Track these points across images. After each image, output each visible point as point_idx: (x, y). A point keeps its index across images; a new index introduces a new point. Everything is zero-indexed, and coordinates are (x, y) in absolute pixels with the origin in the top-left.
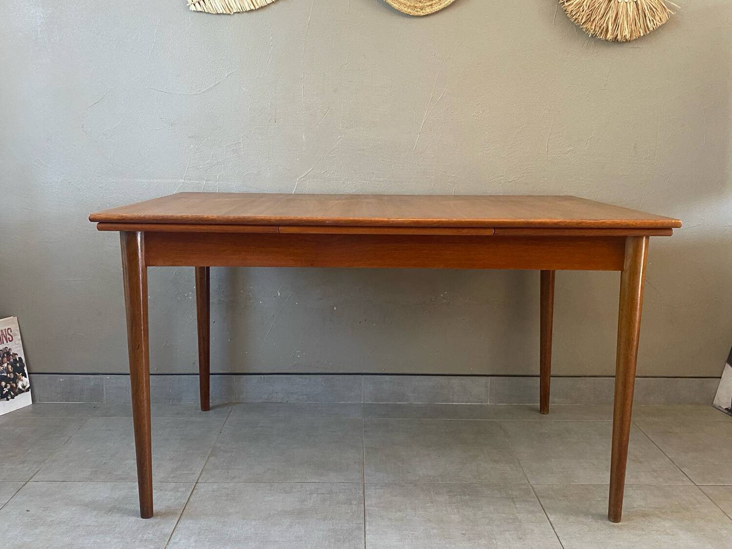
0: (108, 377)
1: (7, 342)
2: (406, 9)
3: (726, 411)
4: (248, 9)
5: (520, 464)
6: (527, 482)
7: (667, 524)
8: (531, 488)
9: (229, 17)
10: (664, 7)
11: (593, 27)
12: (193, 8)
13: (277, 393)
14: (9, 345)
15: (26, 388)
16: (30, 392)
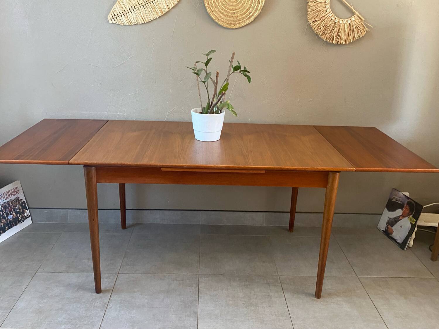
0: (70, 210)
1: (17, 194)
2: (226, 25)
3: (383, 232)
4: (141, 23)
5: (275, 263)
6: (277, 274)
7: (339, 299)
8: (278, 277)
9: (130, 27)
10: (364, 26)
11: (326, 38)
12: (110, 22)
13: (157, 219)
14: (18, 195)
15: (28, 216)
16: (30, 217)
